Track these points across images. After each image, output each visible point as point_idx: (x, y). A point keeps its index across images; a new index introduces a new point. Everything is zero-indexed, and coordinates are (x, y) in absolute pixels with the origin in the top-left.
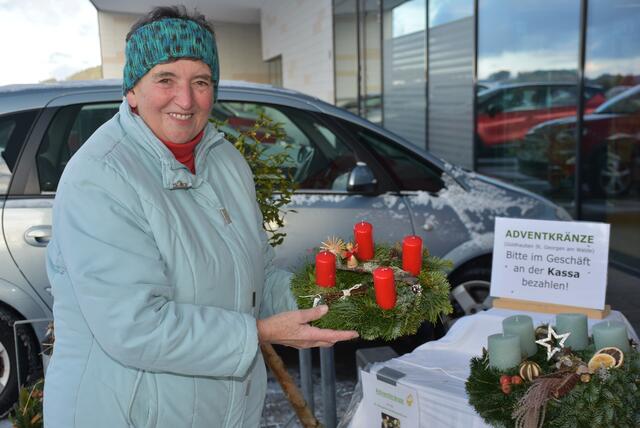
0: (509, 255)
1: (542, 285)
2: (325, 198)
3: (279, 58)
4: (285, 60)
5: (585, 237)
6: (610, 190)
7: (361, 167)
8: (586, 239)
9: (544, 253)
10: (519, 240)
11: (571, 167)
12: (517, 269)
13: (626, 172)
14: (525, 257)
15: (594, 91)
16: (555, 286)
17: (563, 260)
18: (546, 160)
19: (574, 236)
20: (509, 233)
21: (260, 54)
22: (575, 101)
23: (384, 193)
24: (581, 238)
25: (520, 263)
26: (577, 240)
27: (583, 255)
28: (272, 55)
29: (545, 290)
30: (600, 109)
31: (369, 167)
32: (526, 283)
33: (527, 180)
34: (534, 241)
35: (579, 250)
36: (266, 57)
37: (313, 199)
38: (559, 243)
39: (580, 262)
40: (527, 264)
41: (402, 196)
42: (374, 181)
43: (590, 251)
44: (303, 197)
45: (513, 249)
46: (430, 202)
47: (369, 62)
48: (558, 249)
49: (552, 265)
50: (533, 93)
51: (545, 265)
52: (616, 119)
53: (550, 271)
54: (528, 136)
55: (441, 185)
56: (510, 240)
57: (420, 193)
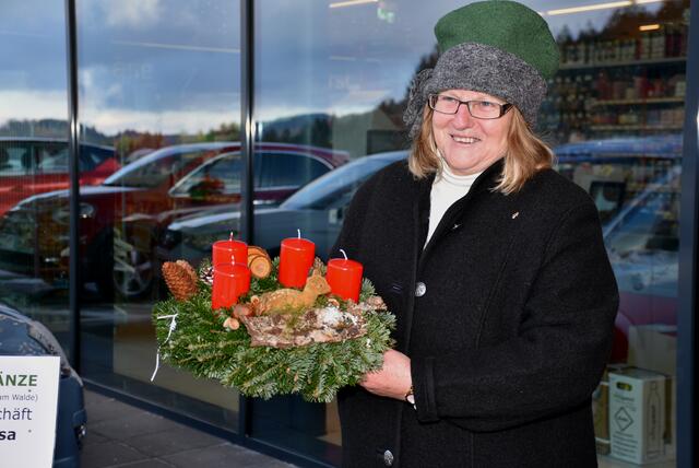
5: (25, 377)
6: (125, 290)
8: (27, 381)
11: (65, 260)
13: (147, 266)
15: (106, 154)
18: (31, 251)
19: (8, 377)
22: (66, 168)
24: (18, 380)
26: (14, 383)
27: (21, 405)
30: (110, 180)
33: (11, 278)
35: (15, 397)
39: (17, 415)
43: (31, 398)
50: (22, 151)
52: (127, 194)
54: (11, 214)
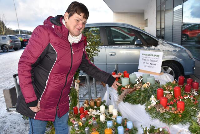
1: (148, 67)
2: (131, 47)
3: (147, 20)
4: (148, 20)
5: (158, 55)
7: (139, 40)
9: (149, 59)
10: (145, 56)
12: (144, 63)
16: (151, 67)
17: (153, 61)
19: (155, 55)
20: (143, 54)
21: (144, 19)
23: (144, 46)
25: (144, 61)
27: (157, 60)
28: (146, 19)
29: (149, 68)
31: (140, 40)
32: (146, 66)
34: (148, 56)
36: (145, 19)
37: (128, 47)
38: (152, 57)
40: (146, 62)
41: (148, 47)
42: (142, 43)
44: (126, 47)
45: (143, 58)
46: (155, 48)
47: (163, 20)
49: (151, 62)
51: (149, 62)
53: (150, 64)
55: (158, 44)
56: (143, 56)
57: (152, 46)
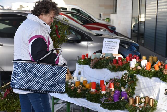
0: (105, 45)
5: (116, 42)
9: (110, 45)
10: (107, 43)
12: (106, 48)
14: (107, 46)
16: (111, 51)
17: (113, 46)
20: (105, 42)
32: (107, 50)
34: (109, 43)
35: (115, 44)
39: (115, 46)
43: (117, 44)
45: (106, 44)
48: (113, 44)
53: (111, 48)
